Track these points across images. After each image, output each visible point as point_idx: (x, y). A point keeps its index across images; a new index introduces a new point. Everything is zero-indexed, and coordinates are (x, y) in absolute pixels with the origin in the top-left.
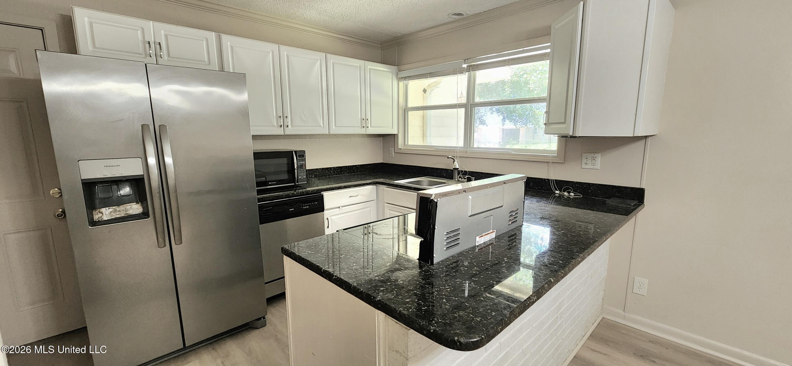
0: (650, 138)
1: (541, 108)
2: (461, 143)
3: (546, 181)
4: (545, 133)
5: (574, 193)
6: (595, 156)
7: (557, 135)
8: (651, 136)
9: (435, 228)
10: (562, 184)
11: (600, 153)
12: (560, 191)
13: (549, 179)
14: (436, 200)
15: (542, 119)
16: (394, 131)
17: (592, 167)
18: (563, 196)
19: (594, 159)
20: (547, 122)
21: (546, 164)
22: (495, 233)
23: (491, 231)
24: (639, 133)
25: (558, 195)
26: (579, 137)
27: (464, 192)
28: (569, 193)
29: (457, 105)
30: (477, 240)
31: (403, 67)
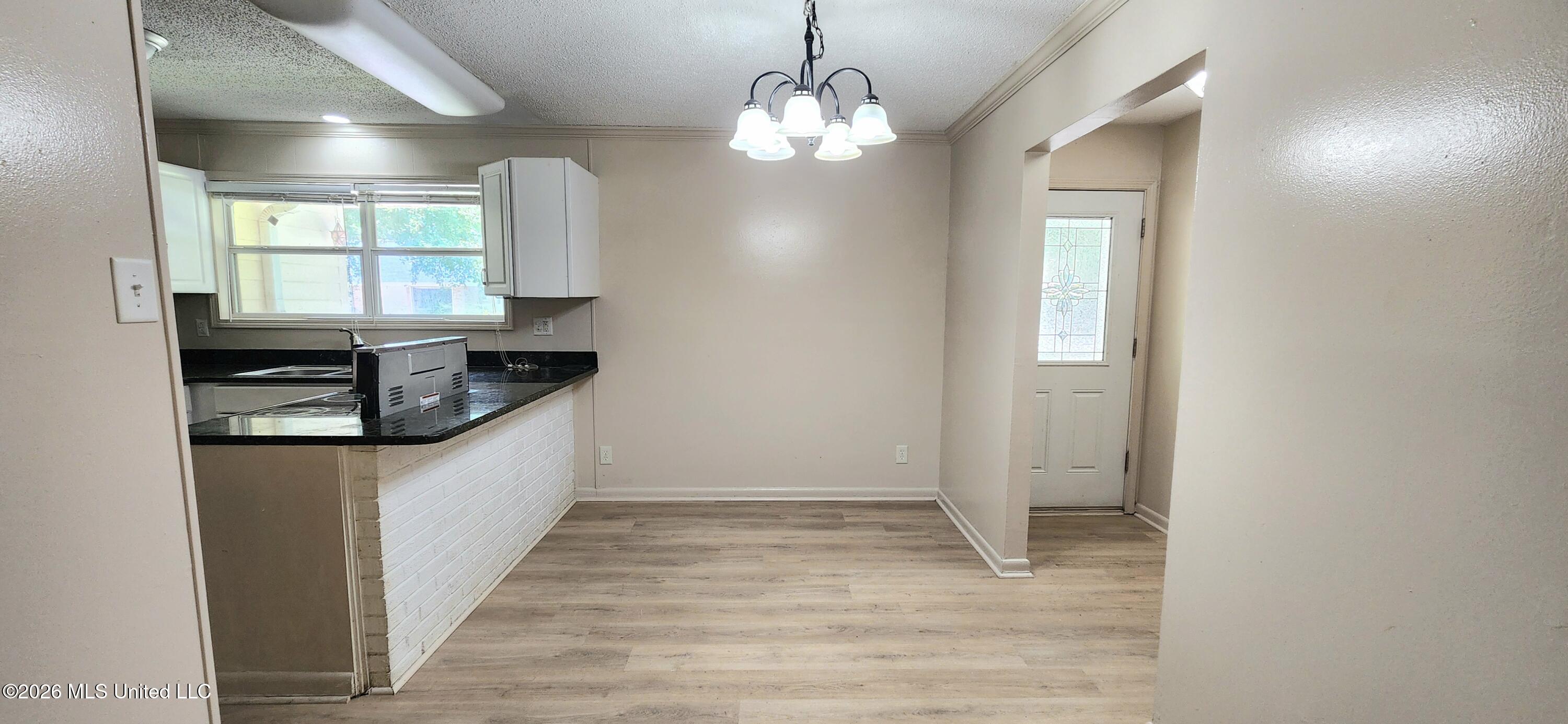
0: (594, 300)
1: (479, 262)
2: (360, 309)
3: (496, 353)
4: (486, 294)
5: (529, 365)
6: (546, 320)
7: (502, 297)
8: (595, 298)
9: (379, 383)
10: (514, 356)
11: (550, 317)
12: (514, 364)
13: (499, 352)
14: (377, 355)
15: (481, 276)
16: (208, 289)
17: (545, 333)
18: (517, 369)
19: (545, 323)
20: (486, 281)
21: (492, 334)
22: (439, 395)
23: (435, 393)
24: (575, 294)
25: (511, 369)
26: (522, 298)
27: (403, 350)
28: (523, 365)
29: (347, 250)
30: (421, 401)
31: (221, 175)
